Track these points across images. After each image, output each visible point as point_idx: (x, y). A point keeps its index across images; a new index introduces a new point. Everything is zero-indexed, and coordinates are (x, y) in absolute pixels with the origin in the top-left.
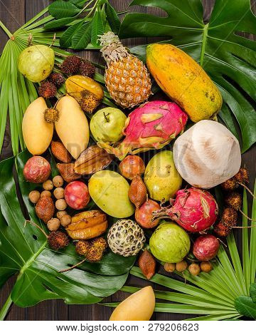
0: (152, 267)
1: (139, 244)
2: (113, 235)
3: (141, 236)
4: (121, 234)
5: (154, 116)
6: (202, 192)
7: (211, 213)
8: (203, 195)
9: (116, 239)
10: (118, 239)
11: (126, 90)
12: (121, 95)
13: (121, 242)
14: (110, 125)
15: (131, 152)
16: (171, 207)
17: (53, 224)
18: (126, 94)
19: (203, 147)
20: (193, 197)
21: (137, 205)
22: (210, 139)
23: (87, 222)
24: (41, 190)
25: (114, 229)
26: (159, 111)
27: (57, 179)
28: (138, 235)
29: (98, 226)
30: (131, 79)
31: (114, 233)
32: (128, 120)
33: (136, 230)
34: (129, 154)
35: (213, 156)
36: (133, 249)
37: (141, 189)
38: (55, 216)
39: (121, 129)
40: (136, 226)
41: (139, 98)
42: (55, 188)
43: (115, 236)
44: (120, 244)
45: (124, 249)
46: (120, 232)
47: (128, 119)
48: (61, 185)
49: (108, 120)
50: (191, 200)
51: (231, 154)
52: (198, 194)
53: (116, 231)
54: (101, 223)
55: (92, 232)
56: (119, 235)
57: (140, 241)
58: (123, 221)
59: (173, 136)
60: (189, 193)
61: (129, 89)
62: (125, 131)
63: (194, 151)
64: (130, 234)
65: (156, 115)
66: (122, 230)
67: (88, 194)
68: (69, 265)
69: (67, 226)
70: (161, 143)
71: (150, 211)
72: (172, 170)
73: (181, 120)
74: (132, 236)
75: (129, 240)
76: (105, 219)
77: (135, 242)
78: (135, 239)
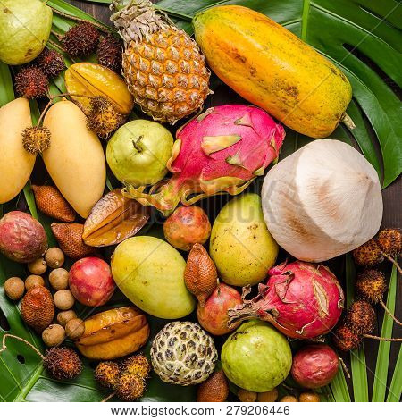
1: (208, 367)
2: (160, 355)
3: (210, 352)
4: (174, 351)
5: (226, 140)
6: (315, 272)
7: (332, 307)
8: (317, 278)
9: (167, 361)
10: (170, 361)
13: (176, 368)
14: (144, 157)
15: (184, 201)
16: (260, 298)
19: (316, 197)
20: (299, 282)
21: (201, 298)
22: (327, 182)
23: (113, 331)
25: (162, 344)
26: (234, 129)
27: (54, 254)
28: (204, 352)
29: (133, 336)
31: (163, 350)
32: (177, 146)
33: (201, 342)
34: (180, 204)
35: (333, 211)
36: (197, 375)
37: (206, 269)
38: (55, 321)
40: (201, 334)
43: (164, 355)
44: (175, 371)
45: (182, 378)
47: (178, 143)
48: (62, 263)
49: (139, 149)
50: (295, 287)
51: (366, 205)
52: (309, 275)
53: (166, 347)
54: (138, 330)
56: (172, 354)
57: (209, 361)
58: (177, 326)
59: (261, 172)
60: (293, 275)
62: (173, 165)
63: (300, 204)
64: (190, 352)
65: (230, 138)
66: (176, 345)
67: (112, 281)
69: (78, 338)
70: (239, 186)
71: (225, 307)
72: (260, 232)
73: (273, 141)
74: (194, 355)
75: (189, 363)
76: (144, 323)
77: (201, 364)
78: (199, 360)
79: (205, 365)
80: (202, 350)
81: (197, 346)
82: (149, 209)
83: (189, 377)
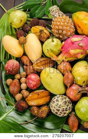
0: (76, 124)
1: (70, 108)
2: (54, 101)
3: (70, 103)
4: (59, 100)
5: (78, 39)
9: (56, 103)
10: (57, 102)
11: (63, 28)
12: (60, 31)
13: (59, 105)
14: (54, 43)
17: (18, 97)
18: (63, 31)
21: (68, 86)
23: (38, 94)
24: (13, 79)
25: (55, 98)
26: (81, 37)
30: (66, 23)
31: (55, 100)
33: (68, 99)
34: (63, 61)
36: (66, 109)
39: (59, 47)
41: (69, 33)
42: (21, 78)
43: (55, 101)
44: (59, 106)
45: (61, 109)
46: (59, 99)
48: (25, 76)
49: (53, 41)
53: (56, 99)
54: (47, 96)
55: (41, 101)
56: (58, 100)
61: (65, 28)
62: (62, 48)
64: (64, 100)
65: (80, 39)
66: (60, 98)
67: (40, 81)
68: (26, 121)
69: (27, 97)
70: (81, 54)
74: (65, 101)
75: (64, 103)
76: (49, 94)
77: (68, 106)
78: (67, 104)
79: (69, 106)
80: (68, 101)
81: (66, 100)
82: (54, 61)
83: (63, 109)
